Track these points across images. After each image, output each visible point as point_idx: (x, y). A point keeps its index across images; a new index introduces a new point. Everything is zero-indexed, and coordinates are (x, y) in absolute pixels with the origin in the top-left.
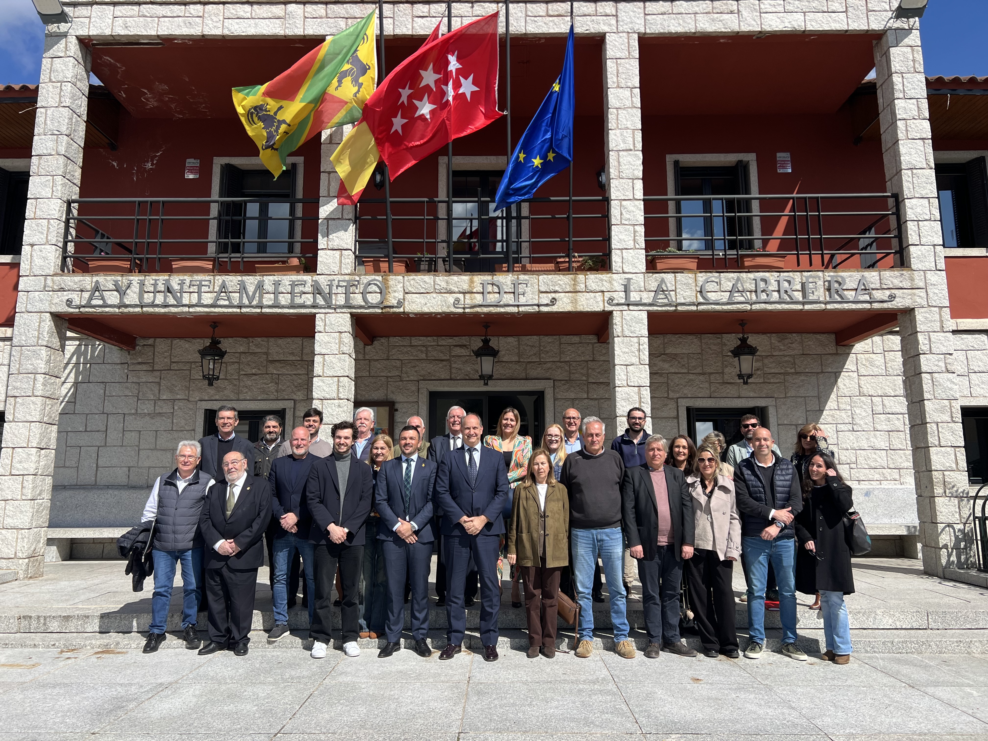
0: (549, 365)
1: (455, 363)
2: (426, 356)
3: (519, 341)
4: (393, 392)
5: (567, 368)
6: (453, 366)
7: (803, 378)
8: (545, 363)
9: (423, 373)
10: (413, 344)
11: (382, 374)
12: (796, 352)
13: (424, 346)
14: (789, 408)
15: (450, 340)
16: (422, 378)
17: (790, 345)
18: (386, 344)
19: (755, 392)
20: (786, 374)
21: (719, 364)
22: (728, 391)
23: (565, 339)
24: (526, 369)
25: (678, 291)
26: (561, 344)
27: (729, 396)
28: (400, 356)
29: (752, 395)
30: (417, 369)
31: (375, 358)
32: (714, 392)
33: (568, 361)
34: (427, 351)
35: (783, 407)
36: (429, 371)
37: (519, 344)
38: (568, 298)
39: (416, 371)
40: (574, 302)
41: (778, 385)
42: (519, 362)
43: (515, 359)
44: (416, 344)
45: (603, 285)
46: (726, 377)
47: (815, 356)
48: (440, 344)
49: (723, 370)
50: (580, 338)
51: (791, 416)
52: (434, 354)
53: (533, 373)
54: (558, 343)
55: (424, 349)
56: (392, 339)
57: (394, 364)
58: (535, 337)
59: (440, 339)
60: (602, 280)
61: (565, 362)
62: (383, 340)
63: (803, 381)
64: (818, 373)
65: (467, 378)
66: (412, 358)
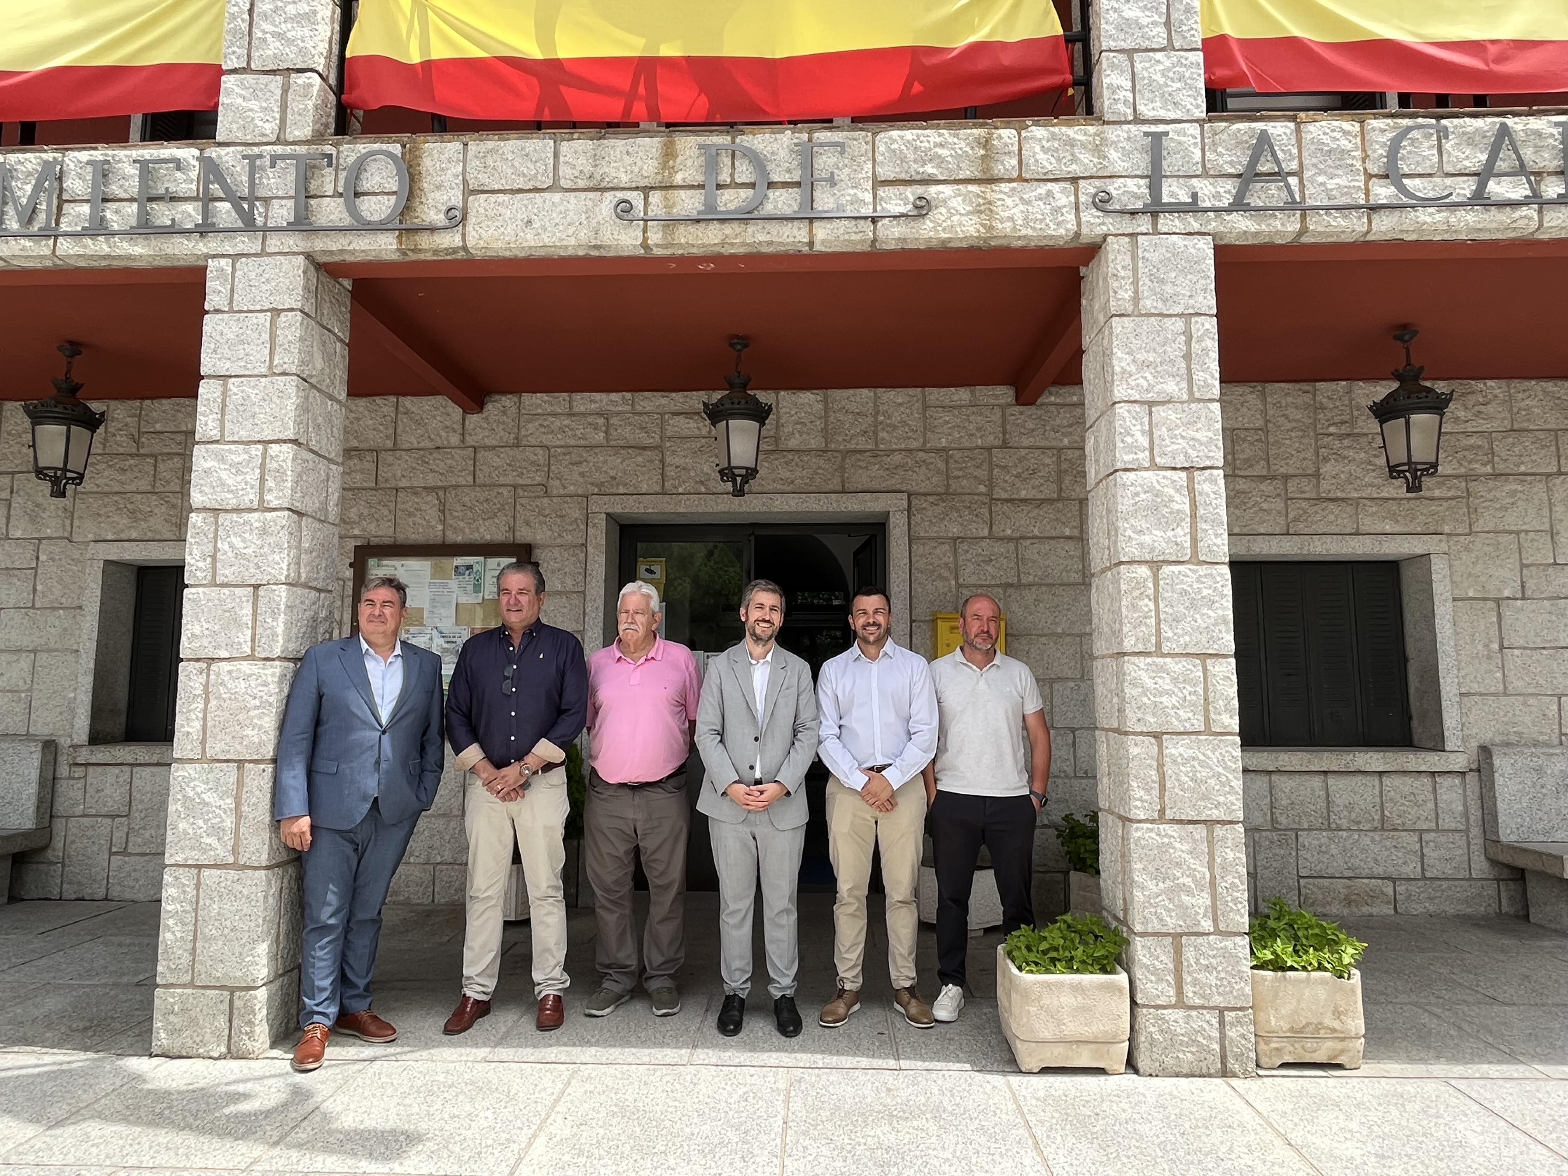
0: (897, 458)
1: (674, 452)
2: (607, 438)
3: (825, 402)
4: (527, 523)
5: (941, 465)
6: (669, 460)
7: (1513, 486)
8: (890, 452)
9: (598, 477)
10: (576, 410)
11: (502, 480)
12: (1494, 425)
13: (601, 415)
14: (1478, 558)
15: (664, 401)
16: (596, 490)
17: (1482, 408)
18: (514, 409)
19: (1397, 521)
20: (1470, 477)
21: (1310, 454)
22: (1332, 517)
23: (936, 395)
24: (842, 468)
25: (1307, 174)
26: (925, 407)
27: (1333, 529)
28: (547, 439)
29: (1388, 528)
30: (584, 468)
31: (488, 442)
32: (1297, 520)
33: (944, 449)
34: (608, 425)
35: (1464, 556)
36: (613, 473)
37: (826, 409)
38: (965, 197)
39: (582, 474)
40: (985, 208)
41: (1454, 503)
42: (825, 451)
43: (815, 442)
44: (582, 409)
45: (1074, 160)
46: (1325, 485)
47: (1542, 435)
48: (639, 408)
49: (1318, 469)
50: (973, 394)
51: (1483, 579)
52: (627, 433)
53: (860, 479)
54: (919, 405)
55: (601, 421)
56: (528, 399)
57: (533, 458)
58: (865, 391)
59: (639, 396)
60: (1071, 143)
61: (937, 450)
62: (507, 401)
63: (1513, 493)
64: (1549, 475)
65: (703, 490)
66: (573, 442)
